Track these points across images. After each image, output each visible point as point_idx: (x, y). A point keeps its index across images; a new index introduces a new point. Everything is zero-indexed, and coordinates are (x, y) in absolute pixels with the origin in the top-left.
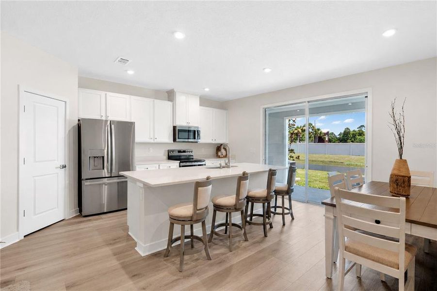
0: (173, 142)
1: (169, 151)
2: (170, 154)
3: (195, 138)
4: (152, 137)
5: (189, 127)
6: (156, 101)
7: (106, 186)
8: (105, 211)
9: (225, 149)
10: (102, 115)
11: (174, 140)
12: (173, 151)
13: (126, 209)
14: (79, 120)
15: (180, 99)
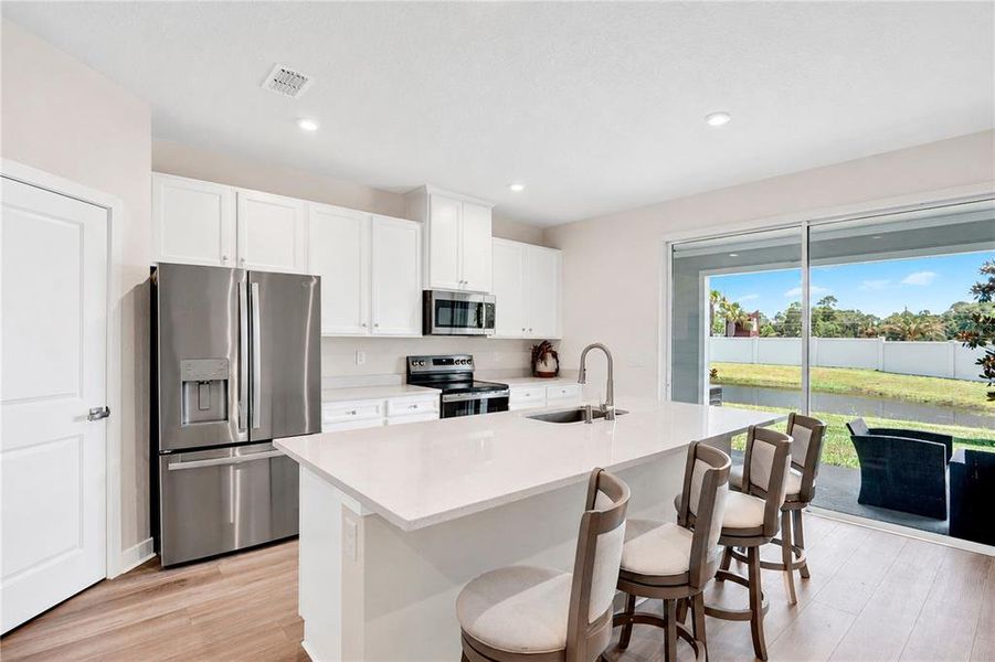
0: (421, 336)
1: (410, 361)
2: (413, 369)
3: (480, 326)
4: (365, 320)
5: (466, 295)
6: (379, 219)
7: (238, 471)
8: (237, 548)
9: (555, 355)
10: (224, 254)
11: (426, 330)
12: (419, 360)
13: (296, 537)
14: (153, 269)
15: (442, 215)
